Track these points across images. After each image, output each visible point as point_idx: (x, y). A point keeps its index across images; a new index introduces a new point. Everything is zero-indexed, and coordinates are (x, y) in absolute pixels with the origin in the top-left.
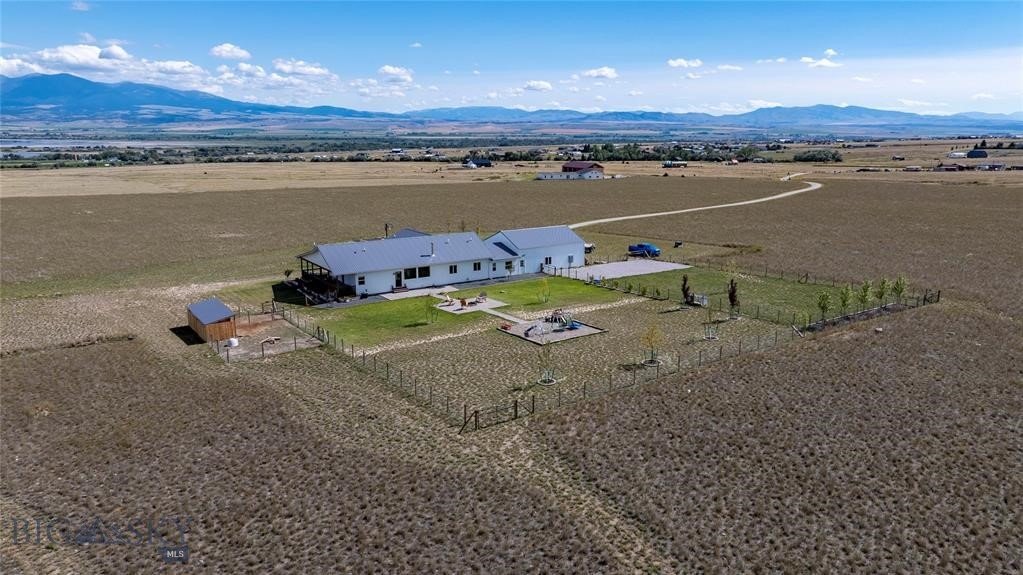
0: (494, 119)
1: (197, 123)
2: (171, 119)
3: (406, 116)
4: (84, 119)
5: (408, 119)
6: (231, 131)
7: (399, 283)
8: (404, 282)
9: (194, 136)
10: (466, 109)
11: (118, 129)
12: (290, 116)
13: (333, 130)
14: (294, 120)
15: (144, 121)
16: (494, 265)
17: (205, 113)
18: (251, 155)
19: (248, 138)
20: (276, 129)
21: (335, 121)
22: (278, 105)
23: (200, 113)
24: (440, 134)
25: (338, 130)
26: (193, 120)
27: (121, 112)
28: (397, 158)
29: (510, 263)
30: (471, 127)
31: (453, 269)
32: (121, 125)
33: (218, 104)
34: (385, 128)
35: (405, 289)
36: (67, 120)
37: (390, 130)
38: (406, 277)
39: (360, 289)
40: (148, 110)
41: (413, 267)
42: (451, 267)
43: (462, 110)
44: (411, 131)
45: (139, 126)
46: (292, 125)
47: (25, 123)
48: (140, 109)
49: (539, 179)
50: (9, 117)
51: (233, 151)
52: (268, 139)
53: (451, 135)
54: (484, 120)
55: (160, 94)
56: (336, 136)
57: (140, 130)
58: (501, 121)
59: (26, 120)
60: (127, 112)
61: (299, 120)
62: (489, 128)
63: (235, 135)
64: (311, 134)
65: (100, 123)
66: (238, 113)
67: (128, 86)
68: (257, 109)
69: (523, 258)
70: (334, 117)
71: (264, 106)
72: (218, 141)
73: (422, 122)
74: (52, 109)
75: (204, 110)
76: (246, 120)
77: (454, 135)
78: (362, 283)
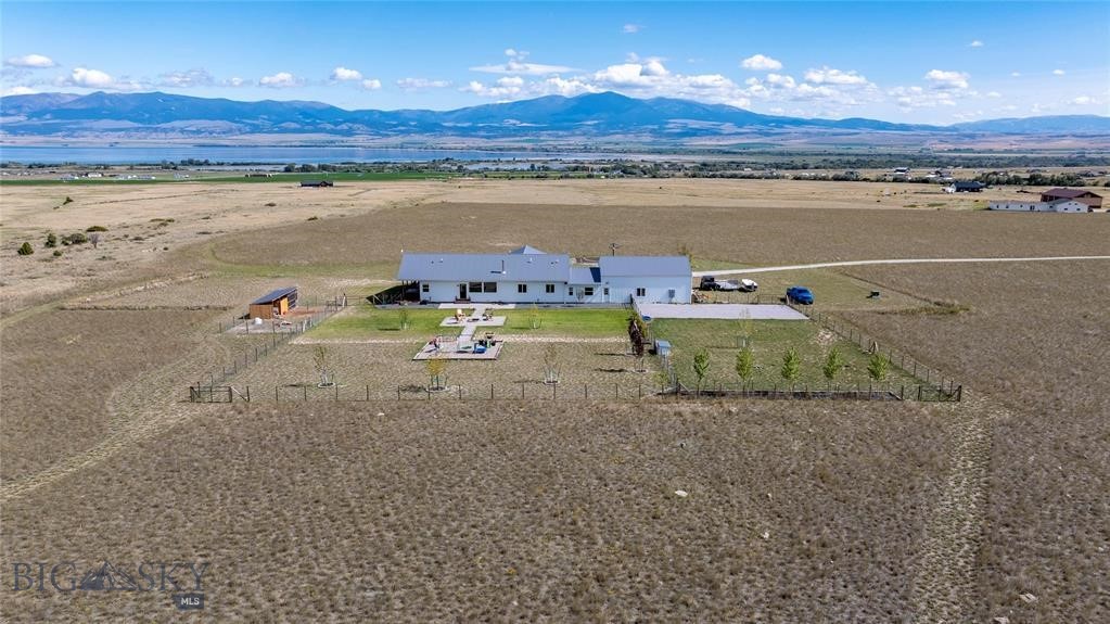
0: (1079, 132)
1: (718, 137)
2: (694, 133)
3: (954, 128)
4: (617, 133)
5: (956, 132)
6: (749, 146)
7: (463, 294)
8: (469, 294)
9: (709, 151)
10: (1040, 119)
11: (644, 143)
12: (815, 129)
13: (857, 144)
14: (818, 134)
15: (669, 135)
16: (571, 289)
17: (728, 127)
18: (748, 171)
19: (762, 153)
20: (796, 143)
21: (865, 134)
22: (805, 118)
23: (722, 127)
24: (991, 151)
25: (862, 145)
26: (715, 134)
27: (651, 127)
28: (891, 178)
29: (591, 289)
30: (1040, 142)
31: (522, 289)
32: (647, 138)
33: (742, 118)
34: (922, 142)
35: (469, 301)
36: (604, 135)
37: (927, 145)
38: (472, 290)
39: (423, 296)
40: (674, 125)
41: (478, 281)
42: (520, 286)
43: (1032, 120)
44: (952, 147)
45: (664, 140)
46: (814, 139)
47: (572, 138)
48: (667, 123)
49: (989, 209)
50: (561, 133)
51: (734, 166)
52: (782, 154)
53: (1006, 151)
54: (1063, 132)
55: (689, 108)
56: (857, 152)
57: (665, 144)
58: (1089, 133)
59: (574, 135)
60: (656, 127)
61: (823, 134)
62: (1067, 143)
63: (751, 150)
64: (831, 149)
65: (631, 137)
66: (759, 127)
67: (660, 101)
68: (781, 122)
69: (607, 286)
70: (864, 131)
71: (790, 118)
72: (730, 155)
73: (972, 136)
74: (595, 125)
75: (728, 124)
76: (767, 134)
77: (1011, 151)
78: (426, 290)
